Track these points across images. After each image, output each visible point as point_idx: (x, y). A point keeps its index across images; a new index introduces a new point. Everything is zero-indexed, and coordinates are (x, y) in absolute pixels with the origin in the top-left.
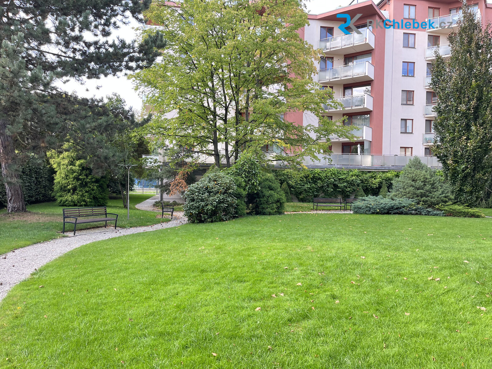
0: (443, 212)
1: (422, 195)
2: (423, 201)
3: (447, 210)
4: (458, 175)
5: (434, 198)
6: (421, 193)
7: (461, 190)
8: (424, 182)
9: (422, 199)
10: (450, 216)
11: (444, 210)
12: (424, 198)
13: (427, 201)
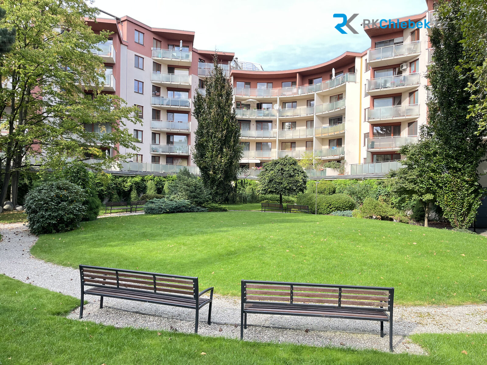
0: (207, 208)
1: (195, 197)
2: (195, 201)
3: (209, 207)
4: (215, 182)
5: (202, 199)
6: (194, 195)
7: (216, 193)
8: (195, 187)
9: (195, 200)
10: (211, 211)
11: (208, 207)
12: (196, 199)
13: (197, 201)
